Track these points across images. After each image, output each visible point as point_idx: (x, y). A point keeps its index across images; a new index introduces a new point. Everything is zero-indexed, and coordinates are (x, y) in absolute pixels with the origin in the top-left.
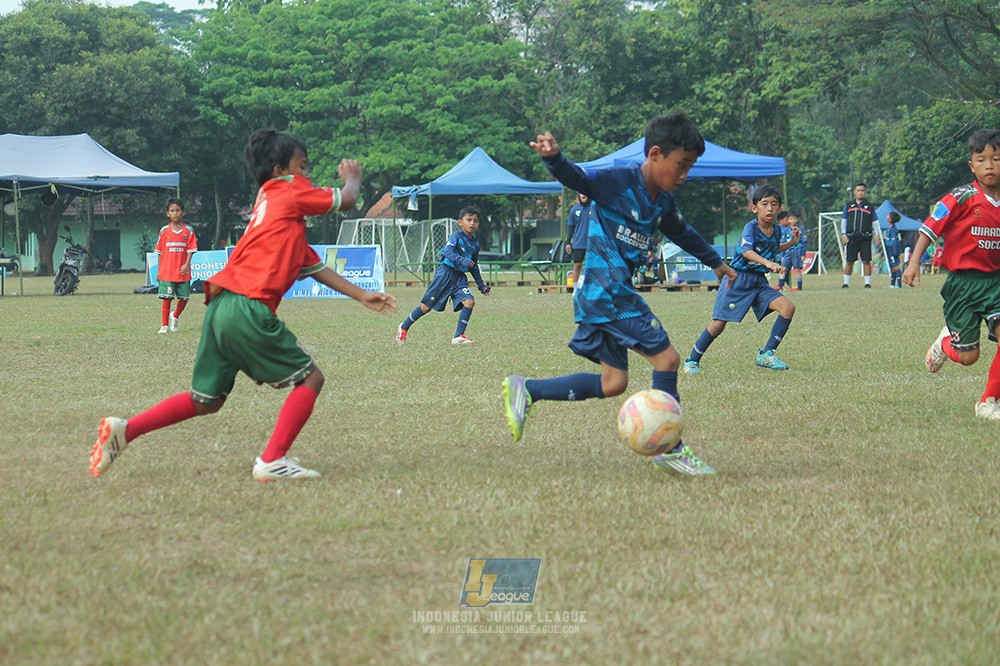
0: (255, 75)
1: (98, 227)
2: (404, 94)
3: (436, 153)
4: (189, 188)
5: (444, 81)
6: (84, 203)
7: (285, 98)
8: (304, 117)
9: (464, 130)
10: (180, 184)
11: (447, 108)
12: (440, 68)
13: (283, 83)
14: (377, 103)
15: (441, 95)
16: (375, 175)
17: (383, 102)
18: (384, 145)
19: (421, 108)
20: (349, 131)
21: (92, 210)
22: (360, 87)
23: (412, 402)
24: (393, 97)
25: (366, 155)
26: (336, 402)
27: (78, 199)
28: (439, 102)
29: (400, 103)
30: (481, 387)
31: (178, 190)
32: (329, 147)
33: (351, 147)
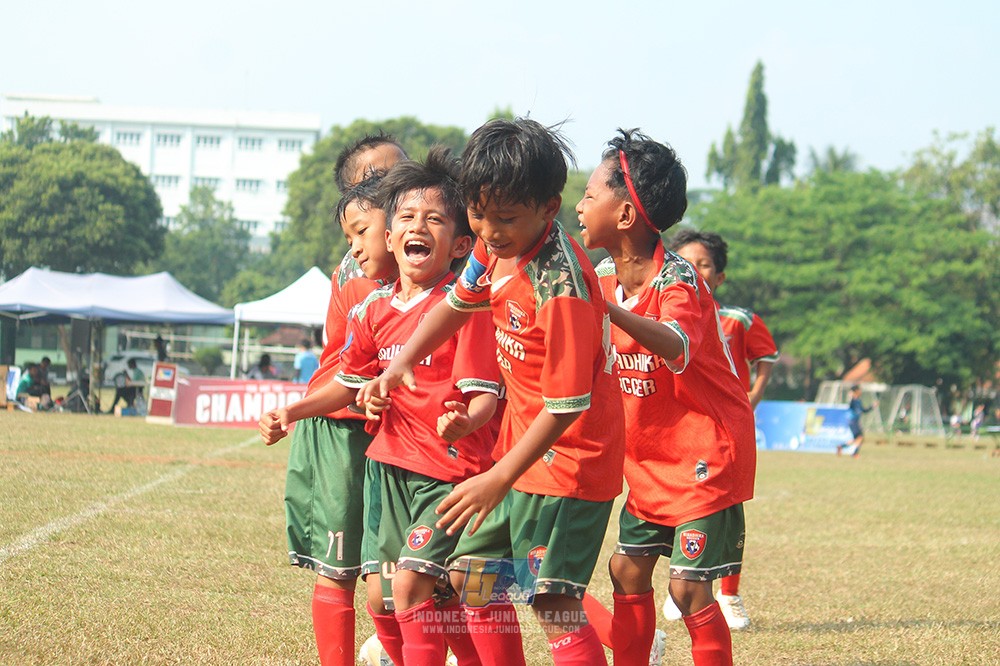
0: (754, 250)
2: (884, 273)
3: (909, 328)
5: (921, 264)
7: (777, 273)
8: (795, 290)
9: (935, 308)
11: (922, 288)
12: (917, 251)
13: (779, 259)
14: (861, 280)
15: (916, 275)
16: (854, 345)
17: (865, 280)
18: (864, 317)
19: (898, 287)
20: (832, 304)
22: (846, 265)
23: (870, 545)
24: (874, 275)
25: (847, 325)
26: (803, 540)
28: (915, 282)
29: (880, 281)
30: (931, 535)
32: (814, 317)
33: (836, 318)
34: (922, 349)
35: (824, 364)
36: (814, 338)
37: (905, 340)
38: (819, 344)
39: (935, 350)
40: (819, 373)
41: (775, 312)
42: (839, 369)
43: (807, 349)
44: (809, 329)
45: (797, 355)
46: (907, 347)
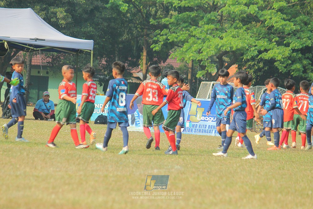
1: (34, 73)
3: (270, 40)
4: (99, 51)
6: (25, 56)
9: (291, 27)
10: (94, 48)
16: (226, 53)
18: (234, 32)
20: (210, 21)
21: (31, 61)
25: (221, 38)
27: (21, 53)
31: (92, 52)
32: (196, 31)
33: (211, 32)
34: (279, 57)
35: (203, 68)
36: (195, 47)
37: (266, 51)
38: (199, 52)
39: (289, 58)
40: (199, 75)
41: (165, 26)
42: (214, 71)
43: (190, 56)
44: (191, 40)
45: (183, 60)
46: (267, 56)
